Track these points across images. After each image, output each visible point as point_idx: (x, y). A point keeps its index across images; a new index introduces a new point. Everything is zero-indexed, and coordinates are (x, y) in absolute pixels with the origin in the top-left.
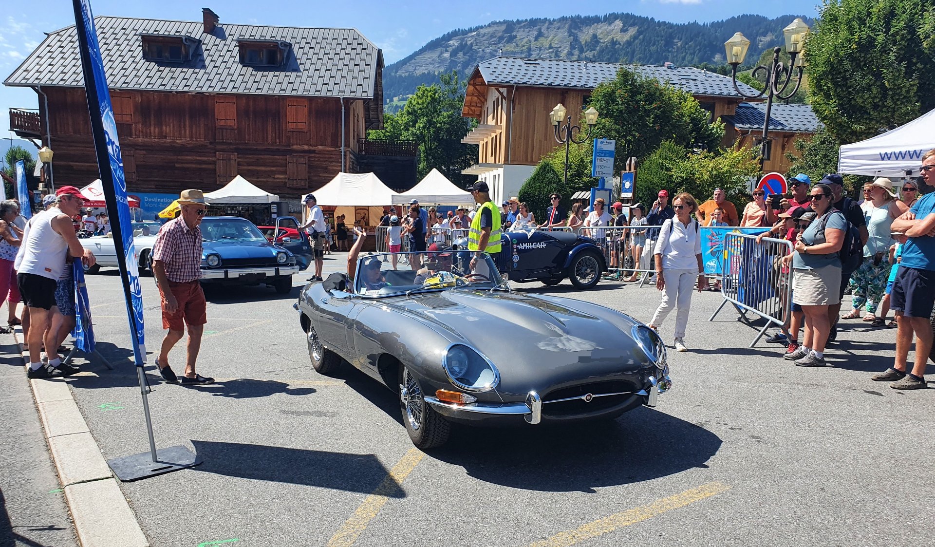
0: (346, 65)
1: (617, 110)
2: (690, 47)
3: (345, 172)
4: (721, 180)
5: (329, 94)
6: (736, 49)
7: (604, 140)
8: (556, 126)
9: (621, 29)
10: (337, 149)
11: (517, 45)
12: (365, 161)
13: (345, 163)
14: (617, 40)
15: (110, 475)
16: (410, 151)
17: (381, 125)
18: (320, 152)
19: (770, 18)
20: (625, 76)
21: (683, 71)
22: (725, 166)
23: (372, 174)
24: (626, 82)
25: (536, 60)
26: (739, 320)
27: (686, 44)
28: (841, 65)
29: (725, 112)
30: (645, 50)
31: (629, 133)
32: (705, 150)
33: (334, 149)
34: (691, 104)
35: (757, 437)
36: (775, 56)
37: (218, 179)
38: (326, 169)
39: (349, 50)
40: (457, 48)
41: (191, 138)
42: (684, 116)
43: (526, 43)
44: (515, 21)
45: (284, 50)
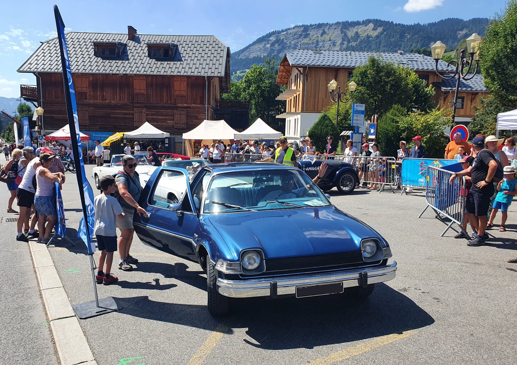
0: (209, 57)
1: (368, 82)
2: (415, 38)
3: (208, 120)
4: (429, 128)
5: (199, 74)
6: (437, 51)
7: (358, 104)
8: (331, 92)
9: (373, 29)
10: (203, 106)
11: (310, 39)
12: (219, 112)
13: (208, 114)
14: (370, 35)
15: (74, 315)
16: (246, 106)
17: (229, 90)
18: (194, 108)
19: (465, 20)
20: (373, 61)
21: (409, 56)
22: (431, 120)
23: (223, 121)
24: (373, 65)
25: (320, 51)
26: (436, 217)
27: (413, 36)
28: (500, 61)
29: (435, 80)
30: (387, 41)
31: (376, 95)
32: (419, 110)
33: (201, 106)
34: (413, 76)
35: (438, 299)
36: (461, 55)
37: (135, 123)
38: (196, 118)
39: (210, 48)
40: (275, 41)
41: (120, 100)
42: (409, 85)
43: (316, 38)
44: (309, 25)
45: (174, 49)
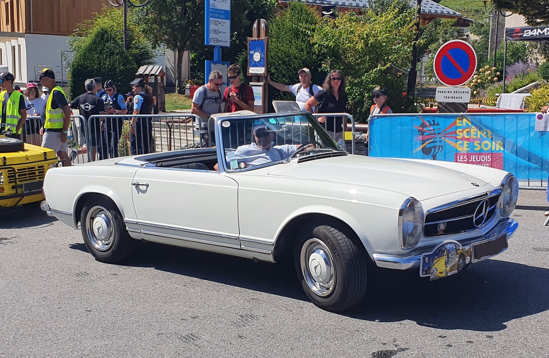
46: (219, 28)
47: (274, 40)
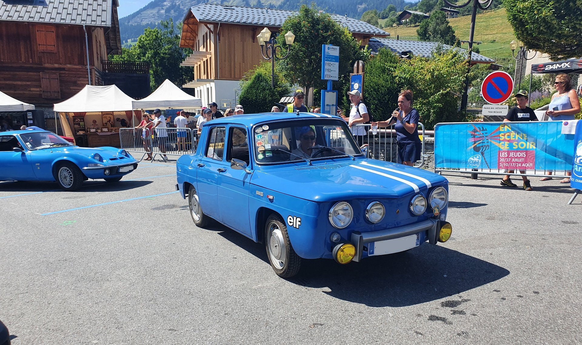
5: (73, 22)
8: (262, 46)
10: (84, 67)
13: (91, 78)
16: (144, 70)
17: (120, 51)
18: (69, 70)
23: (114, 86)
29: (362, 43)
33: (81, 67)
34: (348, 35)
38: (75, 83)
46: (331, 68)
47: (368, 75)
